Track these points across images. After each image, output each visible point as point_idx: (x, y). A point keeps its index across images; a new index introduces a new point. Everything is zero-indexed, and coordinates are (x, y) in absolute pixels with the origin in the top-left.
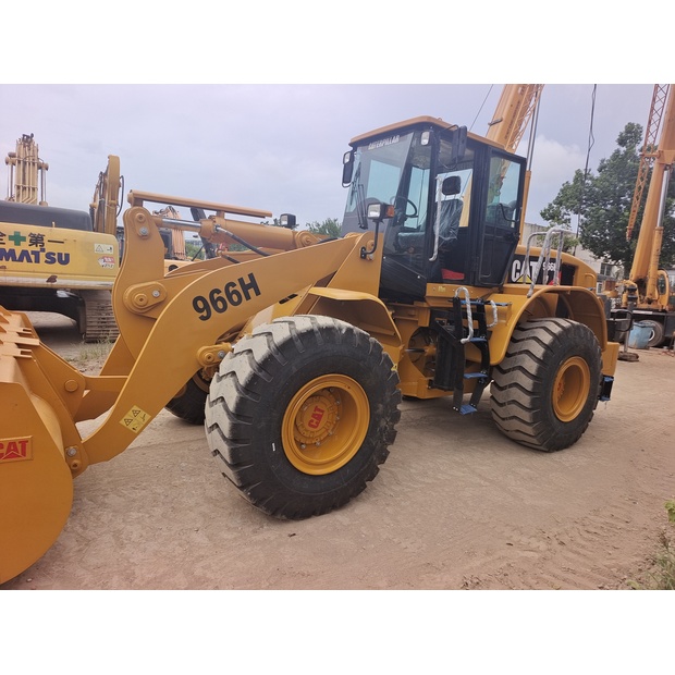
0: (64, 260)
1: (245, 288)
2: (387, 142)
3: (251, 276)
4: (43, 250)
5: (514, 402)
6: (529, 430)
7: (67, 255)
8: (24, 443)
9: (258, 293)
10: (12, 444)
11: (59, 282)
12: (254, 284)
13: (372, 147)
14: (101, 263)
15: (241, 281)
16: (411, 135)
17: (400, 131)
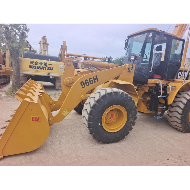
0: (52, 69)
1: (94, 79)
2: (139, 36)
3: (96, 76)
4: (47, 67)
5: (175, 116)
6: (180, 125)
7: (52, 68)
8: (39, 117)
9: (98, 81)
10: (36, 117)
11: (50, 75)
12: (97, 78)
13: (134, 38)
14: (60, 70)
15: (93, 77)
16: (146, 34)
17: (143, 33)
